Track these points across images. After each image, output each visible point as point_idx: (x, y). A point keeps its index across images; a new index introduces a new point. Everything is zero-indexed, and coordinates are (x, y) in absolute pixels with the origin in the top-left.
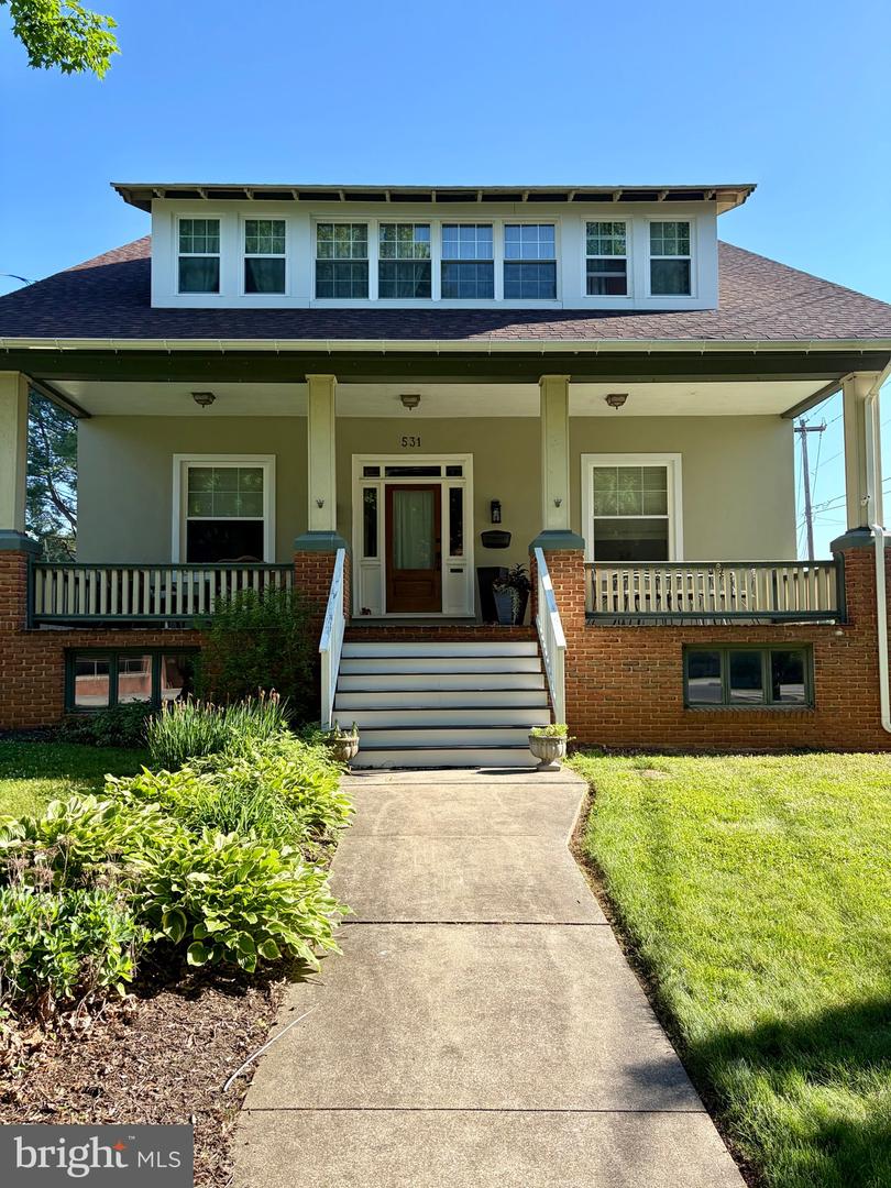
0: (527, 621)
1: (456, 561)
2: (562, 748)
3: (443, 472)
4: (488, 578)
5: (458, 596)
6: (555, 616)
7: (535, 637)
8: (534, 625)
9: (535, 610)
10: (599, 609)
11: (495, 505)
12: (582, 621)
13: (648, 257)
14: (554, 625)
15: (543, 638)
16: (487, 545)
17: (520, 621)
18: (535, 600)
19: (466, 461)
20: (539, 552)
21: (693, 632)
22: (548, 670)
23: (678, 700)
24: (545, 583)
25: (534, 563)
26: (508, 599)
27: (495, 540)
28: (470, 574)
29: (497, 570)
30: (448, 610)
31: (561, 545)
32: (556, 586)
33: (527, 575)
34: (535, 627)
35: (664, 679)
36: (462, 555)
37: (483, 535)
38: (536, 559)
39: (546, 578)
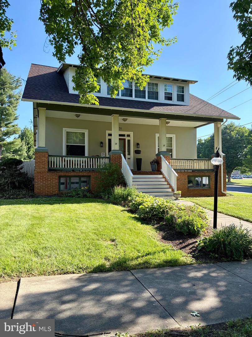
3: (126, 136)
5: (130, 165)
7: (162, 174)
9: (160, 168)
13: (176, 93)
14: (173, 171)
15: (165, 174)
19: (131, 134)
21: (190, 173)
23: (187, 187)
27: (137, 152)
31: (166, 154)
34: (161, 172)
35: (184, 183)
36: (130, 155)
37: (135, 151)
38: (161, 157)
39: (166, 161)
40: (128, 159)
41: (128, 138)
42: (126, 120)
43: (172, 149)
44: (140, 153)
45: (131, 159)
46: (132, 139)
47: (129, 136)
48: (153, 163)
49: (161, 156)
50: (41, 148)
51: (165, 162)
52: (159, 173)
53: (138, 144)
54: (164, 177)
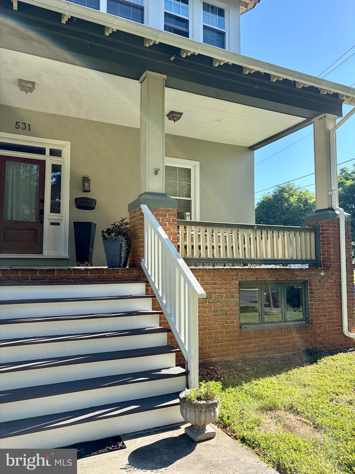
1: (55, 217)
3: (48, 152)
5: (56, 242)
13: (202, 23)
16: (79, 207)
19: (66, 147)
27: (84, 204)
28: (65, 228)
30: (47, 253)
34: (140, 269)
35: (227, 308)
36: (59, 212)
37: (77, 200)
38: (142, 214)
39: (160, 229)
40: (52, 224)
41: (55, 160)
42: (30, 85)
43: (190, 201)
44: (92, 208)
45: (62, 224)
46: (65, 161)
47: (55, 153)
48: (109, 234)
49: (144, 208)
51: (157, 232)
52: (135, 273)
53: (86, 180)
54: (150, 294)
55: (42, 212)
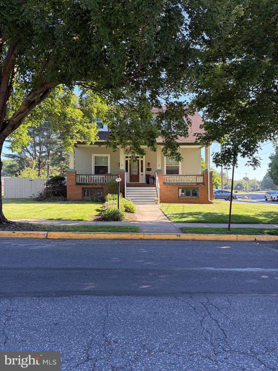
0: (154, 184)
1: (142, 173)
2: (159, 201)
4: (148, 177)
5: (142, 179)
6: (158, 183)
7: (155, 186)
8: (155, 184)
9: (155, 182)
10: (166, 182)
11: (149, 163)
12: (163, 184)
14: (158, 184)
15: (157, 186)
16: (147, 170)
17: (153, 184)
18: (155, 181)
20: (156, 173)
21: (180, 186)
22: (157, 191)
23: (177, 196)
24: (157, 178)
25: (155, 175)
26: (151, 181)
27: (149, 170)
28: (144, 176)
29: (149, 175)
30: (140, 182)
31: (160, 172)
32: (159, 178)
33: (154, 177)
35: (175, 193)
40: (141, 175)
46: (144, 160)
50: (71, 170)
55: (139, 172)
